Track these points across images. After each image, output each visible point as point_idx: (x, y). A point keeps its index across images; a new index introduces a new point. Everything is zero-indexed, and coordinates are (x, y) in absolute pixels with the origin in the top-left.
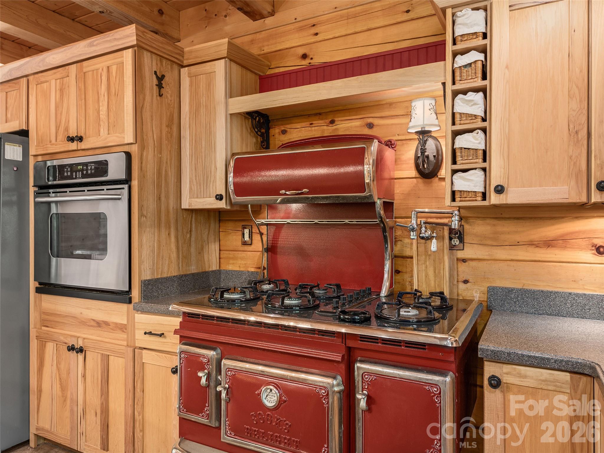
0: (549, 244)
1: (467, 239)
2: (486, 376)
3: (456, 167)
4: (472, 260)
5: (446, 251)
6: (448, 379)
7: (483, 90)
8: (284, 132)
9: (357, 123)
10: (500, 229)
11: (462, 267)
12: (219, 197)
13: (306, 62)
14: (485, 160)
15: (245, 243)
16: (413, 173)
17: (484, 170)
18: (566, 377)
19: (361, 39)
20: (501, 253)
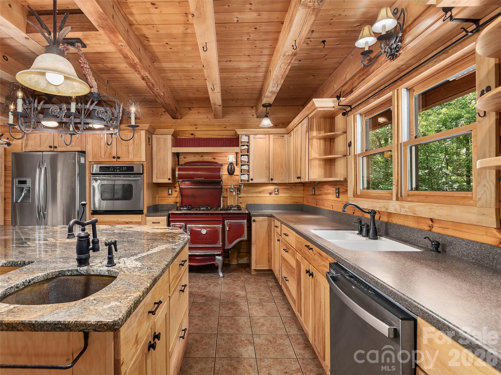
0: (260, 192)
1: (241, 192)
2: (252, 220)
3: (242, 174)
4: (242, 197)
5: (236, 195)
6: (246, 221)
7: (248, 155)
8: (185, 158)
9: (210, 157)
10: (249, 189)
11: (240, 199)
12: (169, 179)
13: (193, 136)
14: (248, 172)
15: (169, 194)
16: (227, 173)
17: (248, 174)
18: (267, 217)
19: (211, 132)
20: (249, 195)
